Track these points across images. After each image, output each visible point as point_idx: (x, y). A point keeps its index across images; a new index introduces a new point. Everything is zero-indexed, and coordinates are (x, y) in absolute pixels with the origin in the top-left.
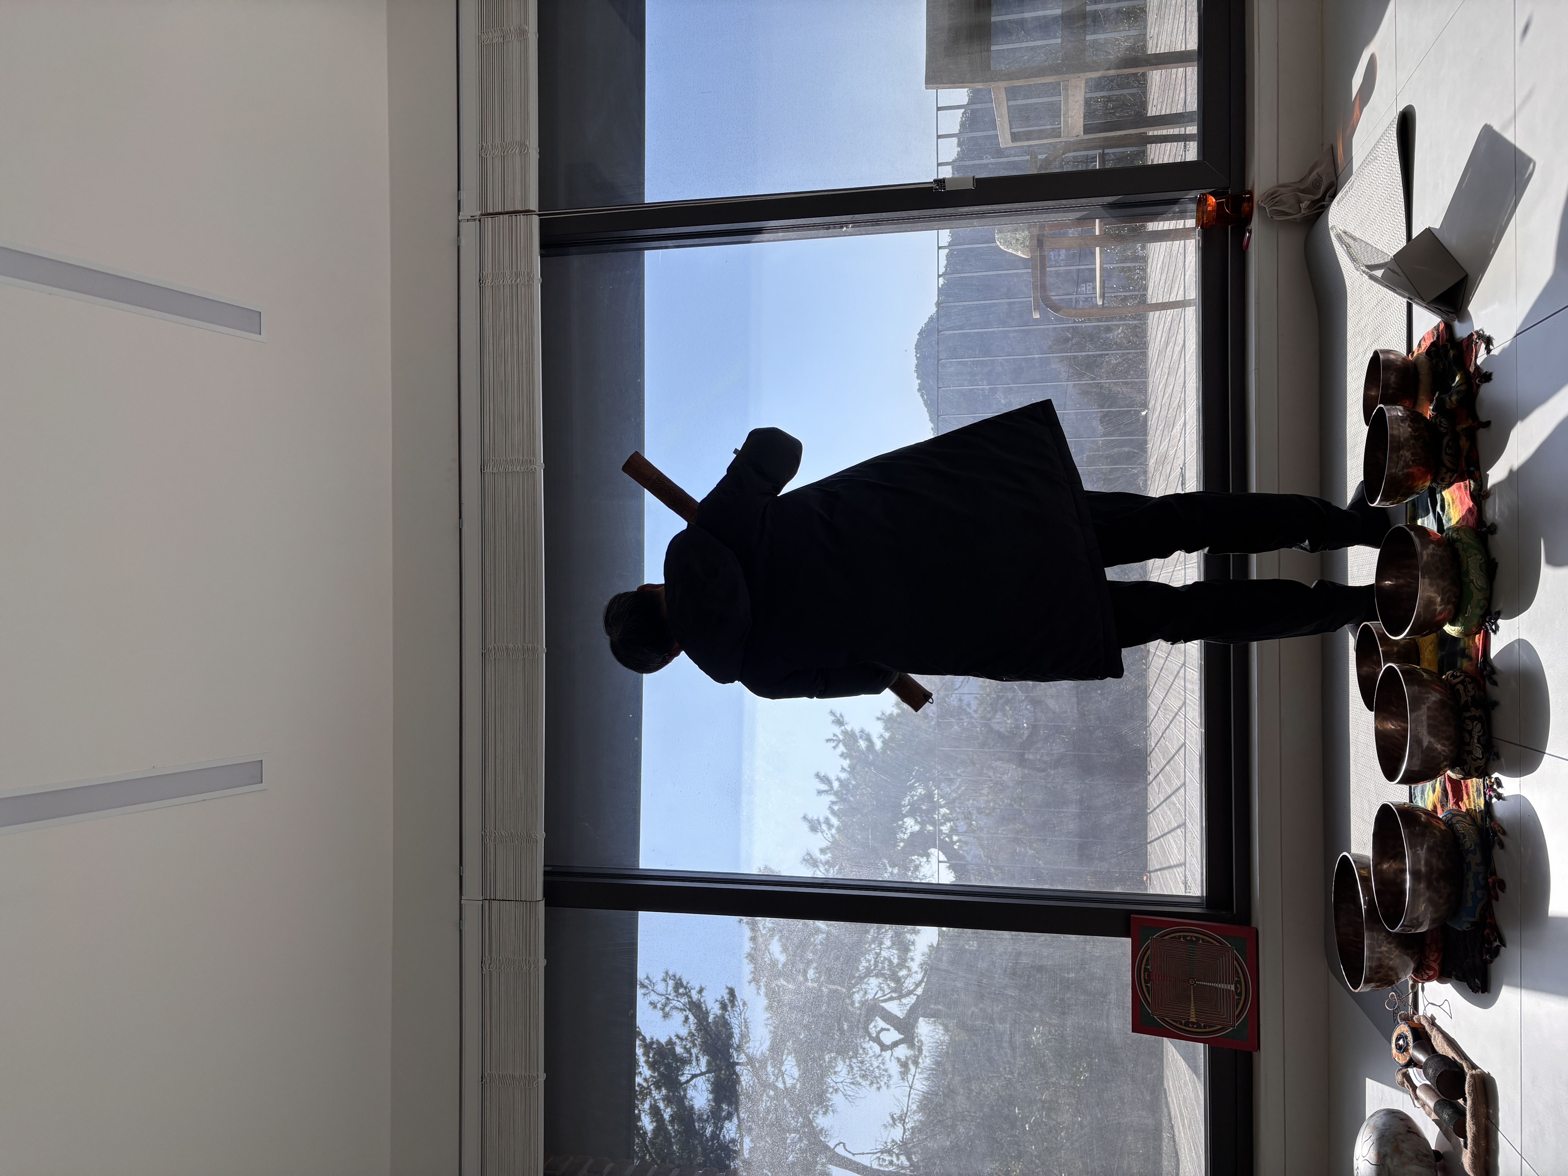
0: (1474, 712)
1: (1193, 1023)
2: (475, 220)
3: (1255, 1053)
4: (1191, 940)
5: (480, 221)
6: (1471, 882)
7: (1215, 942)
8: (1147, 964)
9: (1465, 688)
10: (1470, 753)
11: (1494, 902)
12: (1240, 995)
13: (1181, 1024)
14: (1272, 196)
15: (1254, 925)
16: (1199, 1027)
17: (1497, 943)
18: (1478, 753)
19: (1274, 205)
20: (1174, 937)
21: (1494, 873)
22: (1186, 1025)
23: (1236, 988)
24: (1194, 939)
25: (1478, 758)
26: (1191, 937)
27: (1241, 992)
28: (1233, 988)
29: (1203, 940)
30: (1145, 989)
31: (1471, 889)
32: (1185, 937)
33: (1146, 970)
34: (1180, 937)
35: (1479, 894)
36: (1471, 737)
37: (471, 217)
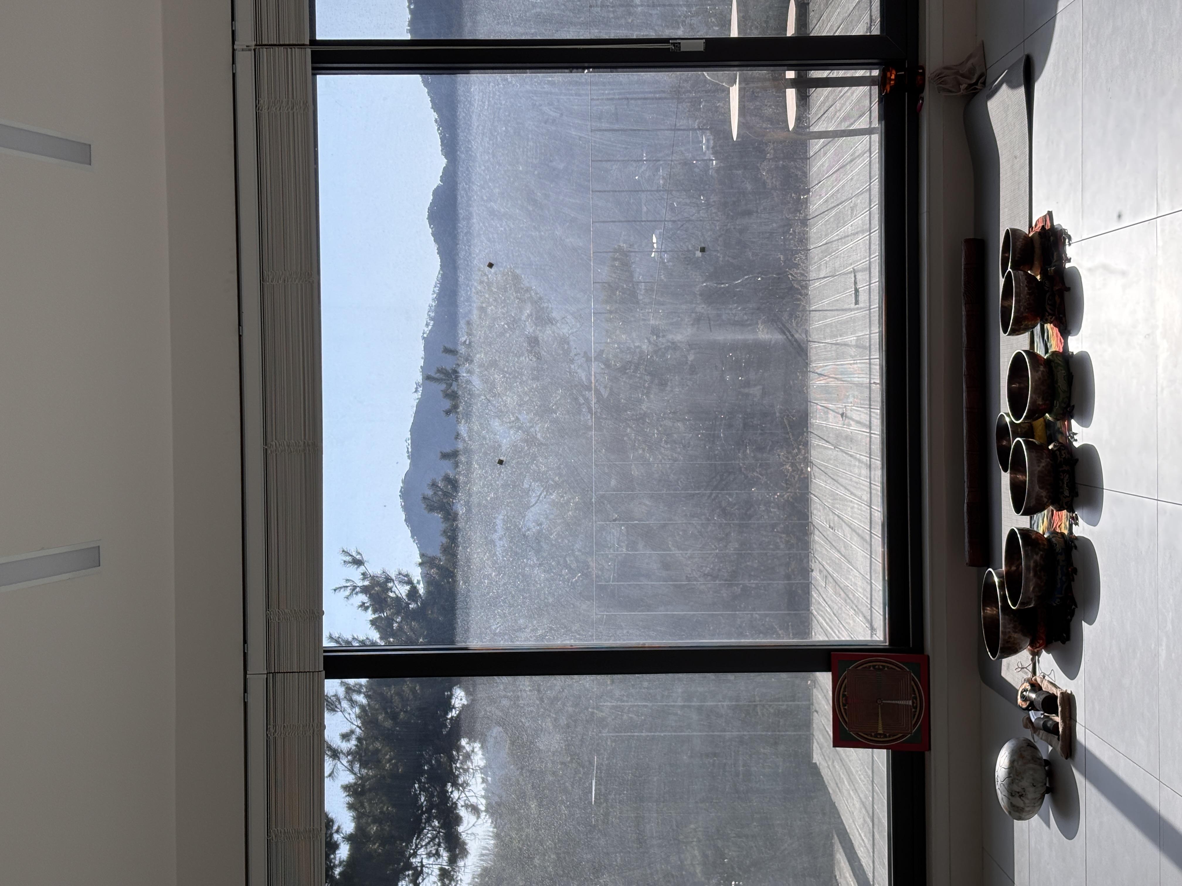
0: (1065, 468)
1: (880, 734)
2: (250, 50)
3: (927, 753)
4: (879, 669)
5: (255, 50)
6: (1059, 572)
7: (897, 668)
8: (845, 691)
9: (1060, 453)
10: (1062, 493)
11: (1072, 583)
12: (916, 708)
13: (871, 736)
14: (939, 77)
15: (926, 653)
16: (885, 736)
17: (1073, 607)
18: (1067, 493)
19: (940, 83)
20: (866, 667)
21: (1072, 564)
22: (876, 736)
23: (913, 703)
24: (881, 667)
25: (1067, 496)
26: (879, 665)
27: (917, 706)
28: (910, 703)
29: (888, 667)
30: (843, 711)
31: (1060, 576)
32: (874, 666)
33: (844, 695)
34: (870, 667)
35: (1064, 578)
36: (1063, 483)
37: (247, 46)
